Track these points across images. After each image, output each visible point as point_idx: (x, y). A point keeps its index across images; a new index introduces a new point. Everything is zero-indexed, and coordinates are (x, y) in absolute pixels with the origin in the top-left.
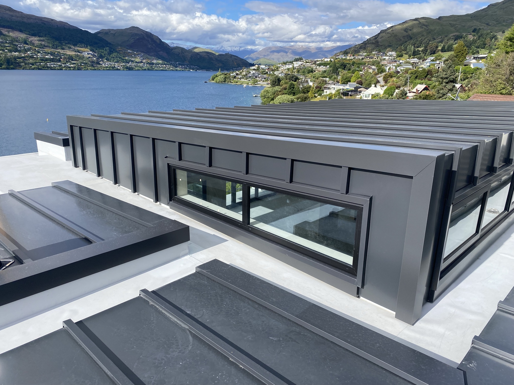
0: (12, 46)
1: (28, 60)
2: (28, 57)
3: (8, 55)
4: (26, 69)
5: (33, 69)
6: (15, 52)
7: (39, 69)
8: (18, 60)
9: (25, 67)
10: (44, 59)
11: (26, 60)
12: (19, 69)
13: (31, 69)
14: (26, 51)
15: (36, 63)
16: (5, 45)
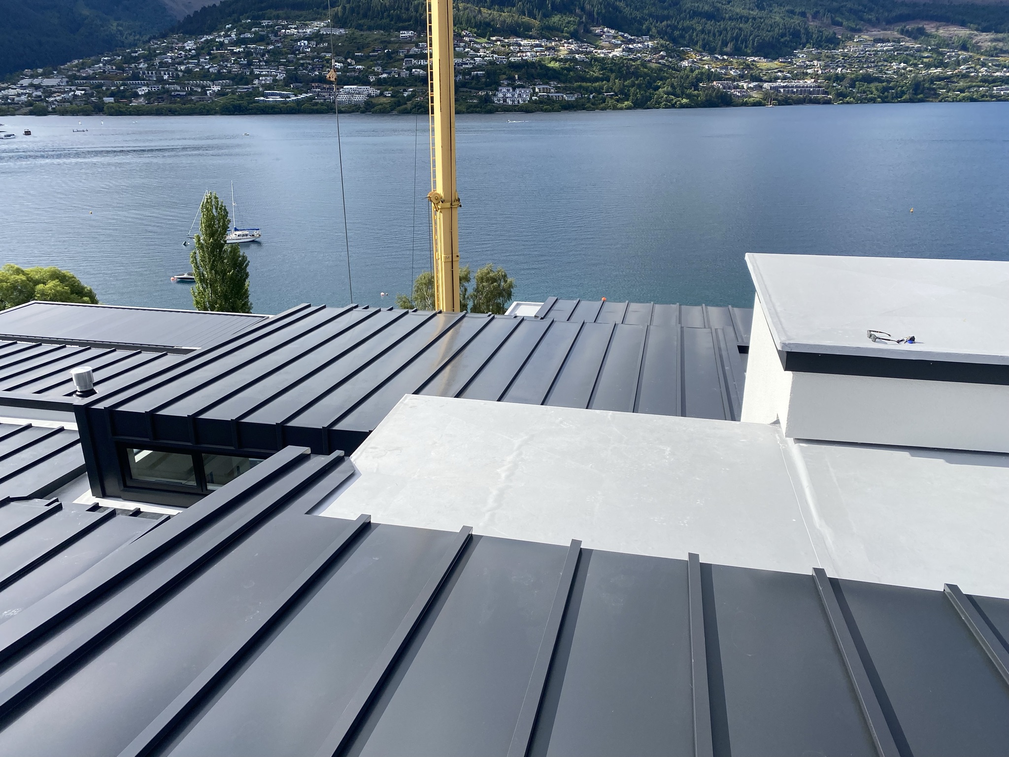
0: (935, 56)
1: (956, 83)
2: (958, 76)
3: (921, 73)
4: (945, 101)
5: (960, 101)
6: (936, 67)
7: (972, 100)
8: (938, 83)
9: (945, 96)
10: (990, 78)
11: (953, 82)
12: (932, 101)
13: (957, 101)
14: (958, 63)
15: (969, 87)
16: (922, 54)
